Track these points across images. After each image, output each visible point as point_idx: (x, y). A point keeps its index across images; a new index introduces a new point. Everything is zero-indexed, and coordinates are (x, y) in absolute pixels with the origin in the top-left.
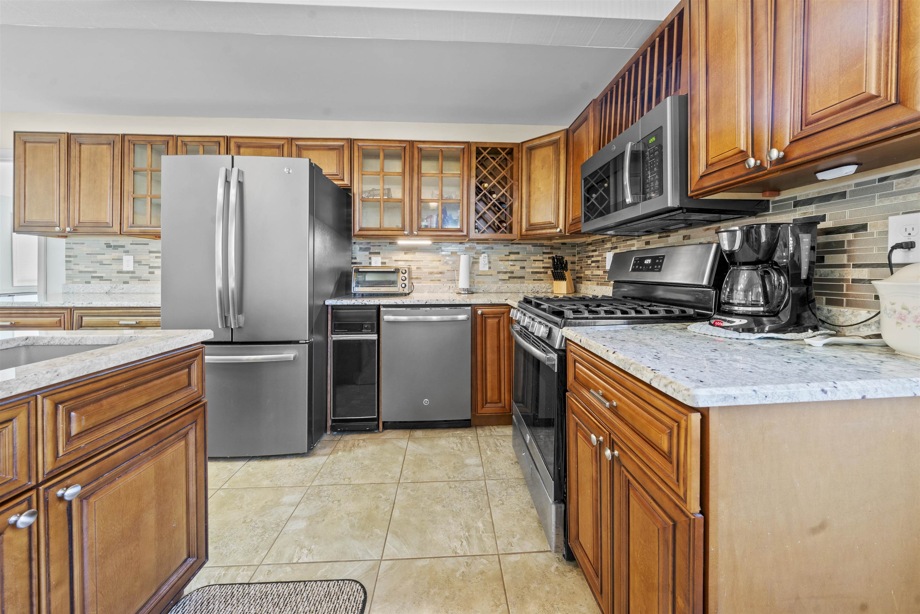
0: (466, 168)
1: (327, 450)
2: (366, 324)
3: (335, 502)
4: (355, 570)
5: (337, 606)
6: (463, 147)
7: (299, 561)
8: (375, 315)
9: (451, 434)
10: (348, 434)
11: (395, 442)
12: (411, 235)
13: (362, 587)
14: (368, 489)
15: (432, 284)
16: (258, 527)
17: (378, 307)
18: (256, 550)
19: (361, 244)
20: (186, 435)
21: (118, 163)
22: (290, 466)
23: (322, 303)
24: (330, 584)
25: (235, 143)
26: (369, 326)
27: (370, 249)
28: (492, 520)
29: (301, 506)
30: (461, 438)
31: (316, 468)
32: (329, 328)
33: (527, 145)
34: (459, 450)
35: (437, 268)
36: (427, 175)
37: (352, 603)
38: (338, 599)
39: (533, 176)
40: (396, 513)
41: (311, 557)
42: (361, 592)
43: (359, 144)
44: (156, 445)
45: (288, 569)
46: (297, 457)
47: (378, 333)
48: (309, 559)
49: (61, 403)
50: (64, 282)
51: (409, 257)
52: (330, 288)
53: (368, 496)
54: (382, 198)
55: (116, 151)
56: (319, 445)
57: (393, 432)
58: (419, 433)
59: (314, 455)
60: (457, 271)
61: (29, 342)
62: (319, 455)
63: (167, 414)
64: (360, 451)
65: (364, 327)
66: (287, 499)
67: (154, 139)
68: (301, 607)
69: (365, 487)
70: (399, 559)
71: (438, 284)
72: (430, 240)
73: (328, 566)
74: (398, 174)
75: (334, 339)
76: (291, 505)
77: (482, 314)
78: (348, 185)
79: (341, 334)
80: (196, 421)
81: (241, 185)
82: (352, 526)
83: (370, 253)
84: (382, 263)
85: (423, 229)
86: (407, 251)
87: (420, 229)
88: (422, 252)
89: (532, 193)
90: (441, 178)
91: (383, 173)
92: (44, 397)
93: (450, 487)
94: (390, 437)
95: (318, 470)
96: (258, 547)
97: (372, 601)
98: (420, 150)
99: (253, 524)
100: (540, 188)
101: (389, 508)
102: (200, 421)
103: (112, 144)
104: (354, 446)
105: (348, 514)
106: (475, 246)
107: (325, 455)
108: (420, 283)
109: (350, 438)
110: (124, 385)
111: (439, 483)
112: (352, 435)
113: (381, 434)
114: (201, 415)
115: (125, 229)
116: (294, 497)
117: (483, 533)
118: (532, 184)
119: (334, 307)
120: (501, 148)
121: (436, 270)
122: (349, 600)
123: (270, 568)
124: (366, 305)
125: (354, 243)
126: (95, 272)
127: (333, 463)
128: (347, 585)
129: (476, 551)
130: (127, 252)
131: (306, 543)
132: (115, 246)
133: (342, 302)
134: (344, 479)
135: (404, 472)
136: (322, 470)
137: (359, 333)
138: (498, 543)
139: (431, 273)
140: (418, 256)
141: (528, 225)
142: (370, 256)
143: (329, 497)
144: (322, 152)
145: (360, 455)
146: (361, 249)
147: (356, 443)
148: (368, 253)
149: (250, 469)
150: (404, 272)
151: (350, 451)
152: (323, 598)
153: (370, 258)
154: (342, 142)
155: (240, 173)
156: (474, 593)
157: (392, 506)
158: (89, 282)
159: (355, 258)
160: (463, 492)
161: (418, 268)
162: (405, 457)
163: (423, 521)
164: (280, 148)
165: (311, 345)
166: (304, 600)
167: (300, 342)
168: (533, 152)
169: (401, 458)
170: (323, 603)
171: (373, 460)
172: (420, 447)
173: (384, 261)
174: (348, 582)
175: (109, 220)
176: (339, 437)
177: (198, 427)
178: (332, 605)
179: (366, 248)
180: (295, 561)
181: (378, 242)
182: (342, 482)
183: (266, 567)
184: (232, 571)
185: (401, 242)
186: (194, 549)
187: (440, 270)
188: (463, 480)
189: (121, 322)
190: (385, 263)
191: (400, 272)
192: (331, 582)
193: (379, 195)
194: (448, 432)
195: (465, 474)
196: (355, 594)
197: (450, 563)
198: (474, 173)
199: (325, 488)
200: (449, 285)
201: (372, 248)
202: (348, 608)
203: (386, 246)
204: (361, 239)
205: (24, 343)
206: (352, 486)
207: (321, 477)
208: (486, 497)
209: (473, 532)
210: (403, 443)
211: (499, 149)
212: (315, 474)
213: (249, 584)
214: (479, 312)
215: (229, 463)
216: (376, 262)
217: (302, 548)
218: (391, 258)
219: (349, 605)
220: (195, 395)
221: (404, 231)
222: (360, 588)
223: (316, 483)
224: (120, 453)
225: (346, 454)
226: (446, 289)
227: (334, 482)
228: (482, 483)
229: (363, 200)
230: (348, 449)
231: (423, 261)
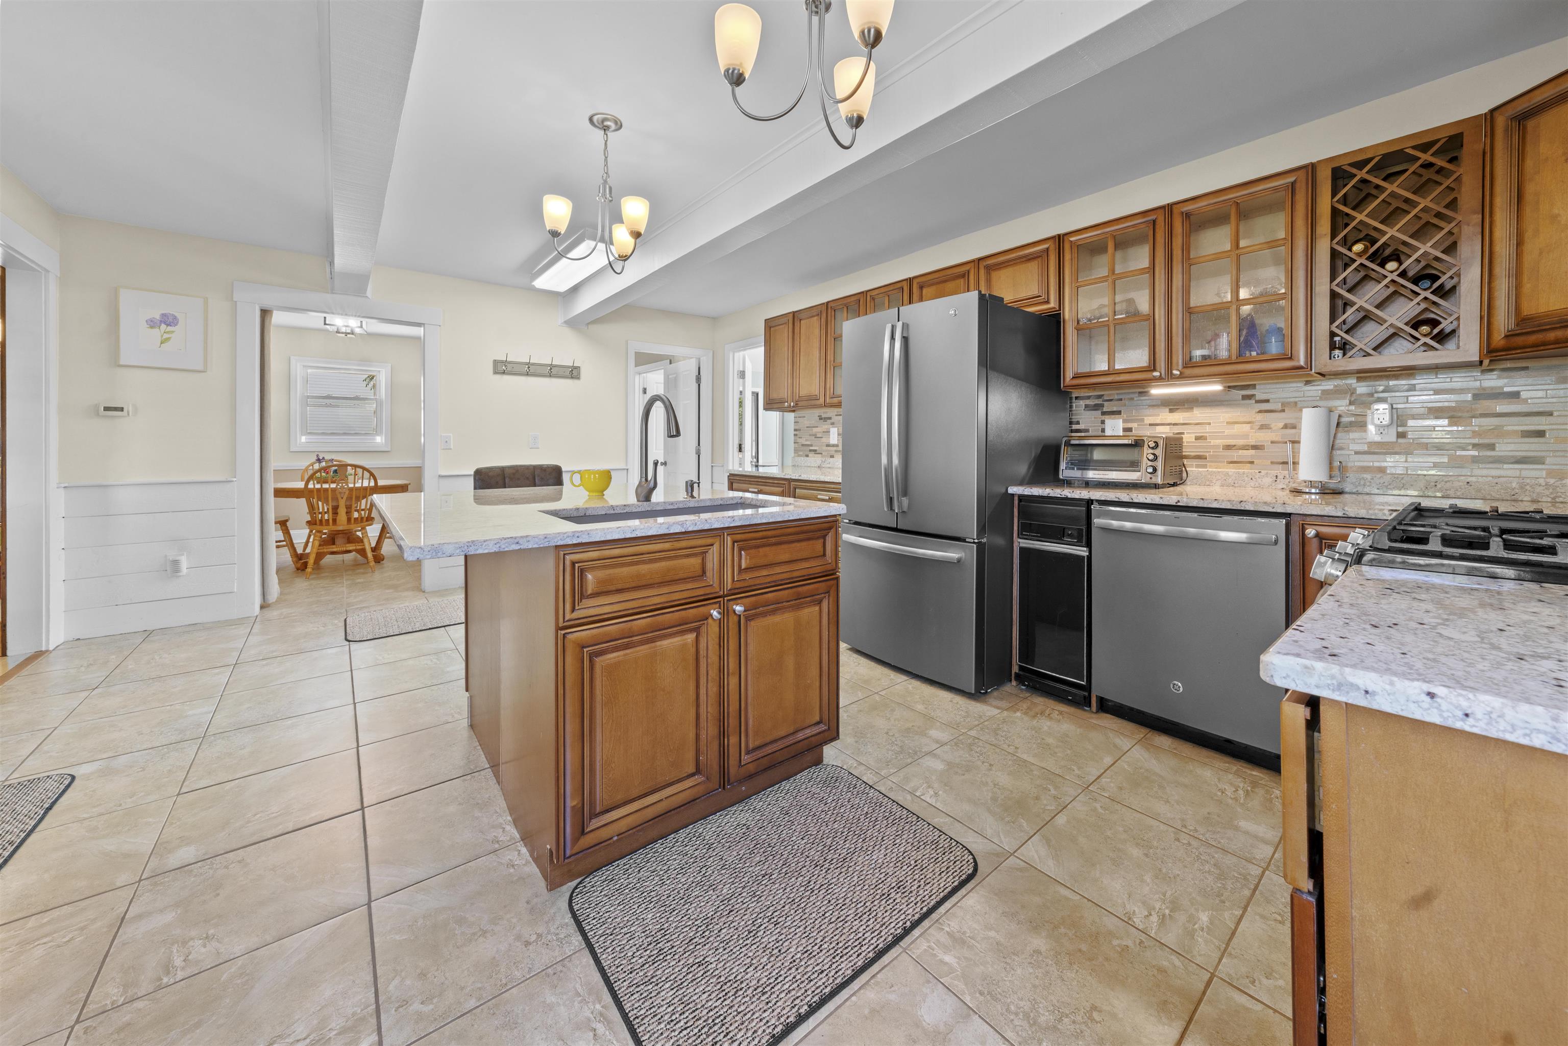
0: (1300, 223)
1: (1004, 704)
2: (1069, 529)
3: (985, 764)
4: (976, 842)
5: (940, 859)
6: (1292, 179)
7: (922, 797)
8: (1084, 515)
9: (1235, 768)
10: (1041, 696)
11: (1111, 735)
12: (1169, 377)
13: (974, 859)
14: (1035, 772)
15: (1232, 470)
16: (897, 745)
17: (1090, 502)
18: (888, 763)
19: (1089, 398)
20: (820, 602)
21: (823, 332)
22: (951, 701)
23: (1003, 490)
24: (941, 837)
25: (918, 283)
26: (1075, 533)
27: (1102, 406)
28: (1236, 928)
29: (946, 748)
30: (1255, 784)
31: (981, 717)
32: (1016, 528)
33: (1511, 111)
34: (1236, 799)
35: (1246, 436)
36: (1201, 260)
37: (957, 868)
38: (944, 854)
39: (1530, 189)
40: (1061, 820)
41: (934, 800)
42: (971, 866)
43: (1071, 239)
44: (795, 600)
45: (909, 797)
46: (963, 696)
47: (1089, 545)
48: (932, 801)
49: (737, 542)
50: (793, 455)
51: (1178, 417)
52: (1023, 469)
53: (1032, 779)
54: (1111, 319)
55: (822, 320)
56: (995, 694)
57: (1115, 720)
58: (1164, 741)
59: (985, 702)
60: (1293, 442)
61: (742, 501)
62: (991, 705)
63: (804, 576)
64: (1048, 723)
65: (1066, 534)
66: (934, 733)
67: (849, 300)
68: (906, 835)
69: (1033, 767)
70: (1036, 869)
71: (1246, 469)
72: (1221, 382)
73: (948, 819)
74: (1142, 271)
75: (1022, 545)
76: (937, 742)
77: (1317, 535)
78: (1054, 308)
79: (1031, 540)
80: (828, 592)
81: (905, 340)
82: (994, 799)
83: (1104, 413)
84: (1125, 430)
85: (1196, 362)
86: (1174, 405)
87: (1189, 363)
88: (1210, 406)
89: (1528, 235)
90: (1235, 258)
91: (1114, 277)
92: (728, 535)
93: (1178, 840)
94: (1107, 725)
95: (982, 721)
96: (890, 761)
97: (979, 883)
98: (1187, 215)
99: (894, 739)
100: (1558, 215)
101: (1053, 808)
102: (832, 593)
103: (819, 315)
104: (1042, 713)
105: (995, 785)
106: (1354, 386)
107: (998, 708)
108: (1205, 466)
109: (1040, 701)
110: (773, 540)
111: (1158, 823)
112: (1046, 700)
113: (1094, 716)
114: (834, 588)
115: (828, 400)
116: (943, 736)
117: (1202, 929)
118: (1528, 210)
119: (1022, 498)
120: (1414, 147)
121: (1241, 442)
122: (955, 862)
123: (894, 786)
124: (1067, 498)
125: (1076, 398)
126: (811, 445)
127: (1004, 721)
128: (958, 849)
129: (1170, 939)
130: (833, 424)
131: (936, 785)
132: (825, 418)
133: (1032, 490)
134: (1009, 746)
135: (1104, 780)
136: (986, 723)
137: (1058, 541)
138: (1224, 960)
139: (1228, 447)
140: (1198, 414)
141: (1513, 321)
142: (1103, 417)
143: (981, 755)
144: (1017, 268)
145: (1046, 728)
146: (1086, 406)
147: (1047, 712)
148: (1100, 412)
149: (910, 687)
150: (1152, 444)
151: (1034, 717)
152: (929, 842)
153: (1103, 422)
154: (1046, 244)
155: (905, 327)
156: (1130, 980)
157: (1060, 808)
158: (807, 456)
159: (1078, 423)
160: (1198, 858)
161: (1197, 438)
162: (1117, 761)
163: (1098, 851)
164: (965, 275)
165: (981, 547)
166: (912, 831)
167: (967, 540)
168: (1531, 124)
169: (1108, 760)
170: (928, 847)
171: (1062, 742)
172: (1154, 762)
173: (1129, 425)
174: (961, 847)
175: (817, 393)
176: (1028, 695)
177: (831, 599)
178: (935, 855)
179: (1096, 405)
180: (918, 794)
181: (1117, 394)
182: (1005, 747)
183: (890, 783)
184: (862, 768)
185: (1157, 391)
186: (826, 717)
187: (1252, 442)
188: (1214, 843)
189: (819, 497)
190: (1130, 430)
191: (1146, 446)
192: (944, 835)
193: (1106, 315)
194: (1228, 763)
195: (1222, 838)
196: (964, 862)
197: (1110, 923)
198: (1324, 226)
199: (981, 744)
200: (1274, 473)
201: (1106, 404)
202: (950, 869)
203: (1132, 399)
204: (1086, 390)
205: (739, 501)
206: (1015, 758)
207: (982, 729)
208: (1247, 893)
209: (1182, 918)
210: (1124, 743)
211: (1406, 150)
212: (977, 723)
213: (871, 787)
214: (1310, 532)
215: (894, 673)
216: (1115, 427)
217: (929, 787)
218: (1143, 420)
219: (952, 867)
220: (829, 567)
221: (1155, 370)
222: (972, 861)
223: (973, 733)
224: (770, 595)
225: (1026, 718)
226: (1268, 480)
227: (995, 742)
228: (1256, 871)
229: (1080, 328)
230: (1032, 713)
231: (1209, 424)
